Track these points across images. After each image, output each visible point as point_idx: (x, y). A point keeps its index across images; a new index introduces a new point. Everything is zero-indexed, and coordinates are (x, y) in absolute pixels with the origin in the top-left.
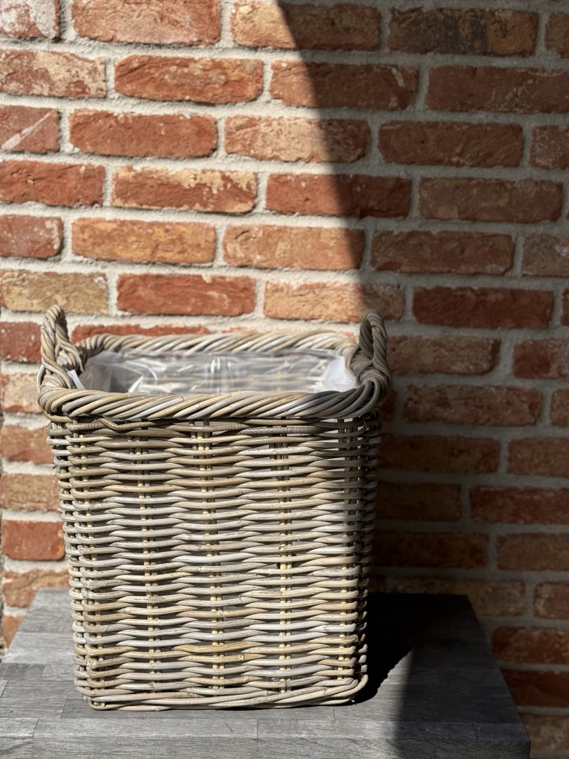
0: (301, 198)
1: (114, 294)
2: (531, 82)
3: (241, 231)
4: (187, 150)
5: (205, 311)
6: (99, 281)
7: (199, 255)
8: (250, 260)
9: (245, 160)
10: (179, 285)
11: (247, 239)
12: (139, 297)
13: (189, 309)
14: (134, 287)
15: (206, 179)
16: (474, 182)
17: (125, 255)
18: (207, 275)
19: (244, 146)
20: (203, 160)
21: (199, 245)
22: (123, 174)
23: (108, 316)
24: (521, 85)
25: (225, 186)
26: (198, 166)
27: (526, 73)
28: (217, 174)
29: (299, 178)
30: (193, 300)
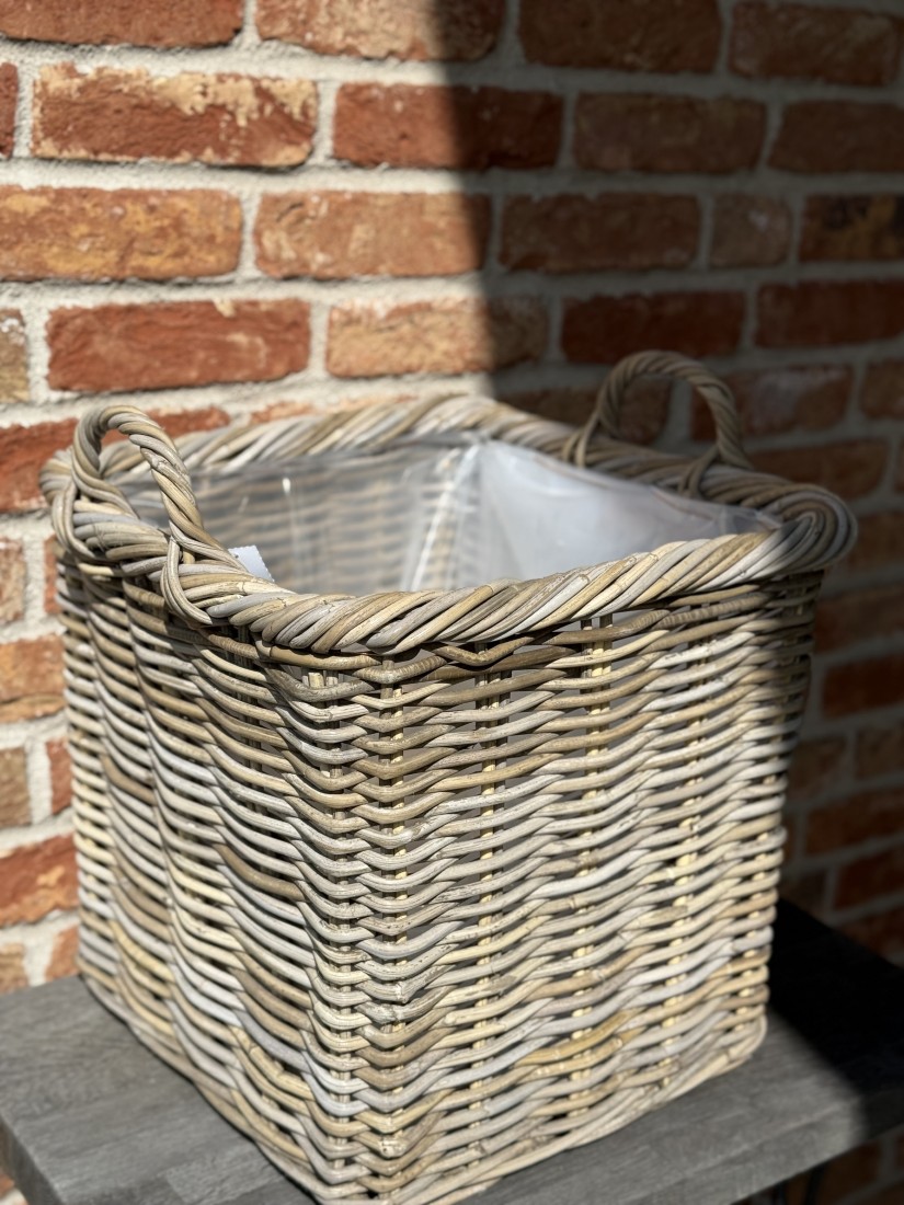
0: (394, 134)
1: (40, 356)
3: (286, 205)
4: (188, 31)
5: (225, 376)
6: (12, 329)
7: (212, 259)
8: (305, 265)
9: (293, 55)
10: (172, 323)
11: (301, 219)
12: (96, 357)
13: (193, 374)
14: (85, 334)
15: (226, 94)
16: (654, 101)
17: (63, 267)
18: (223, 300)
19: (293, 23)
20: (215, 52)
21: (211, 239)
22: (57, 83)
23: (29, 404)
25: (261, 109)
26: (208, 65)
28: (247, 84)
29: (393, 93)
30: (201, 355)
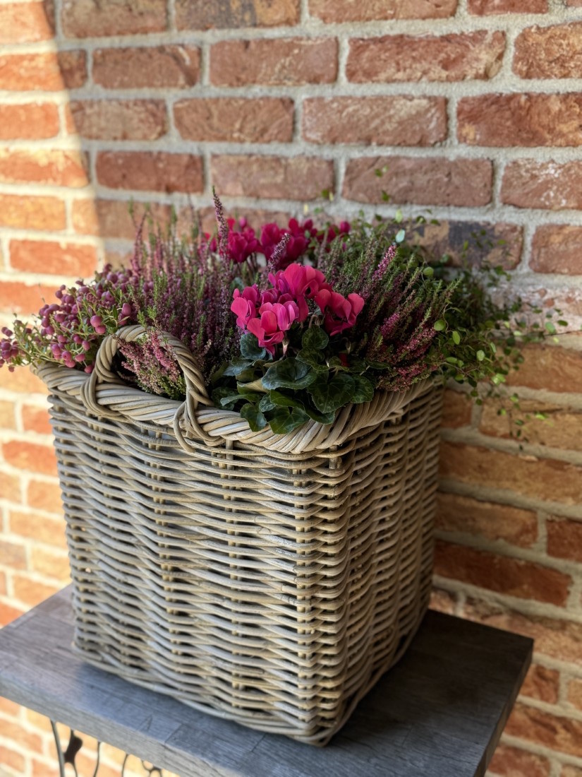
0: (120, 174)
2: (296, 51)
10: (47, 250)
12: (21, 258)
14: (18, 249)
15: (54, 158)
16: (253, 158)
18: (62, 242)
21: (54, 216)
23: (4, 272)
24: (287, 55)
25: (66, 163)
26: (48, 145)
27: (292, 42)
28: (60, 154)
29: (117, 155)
30: (55, 263)
